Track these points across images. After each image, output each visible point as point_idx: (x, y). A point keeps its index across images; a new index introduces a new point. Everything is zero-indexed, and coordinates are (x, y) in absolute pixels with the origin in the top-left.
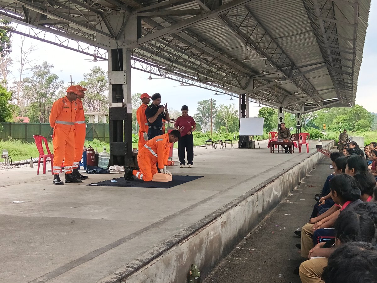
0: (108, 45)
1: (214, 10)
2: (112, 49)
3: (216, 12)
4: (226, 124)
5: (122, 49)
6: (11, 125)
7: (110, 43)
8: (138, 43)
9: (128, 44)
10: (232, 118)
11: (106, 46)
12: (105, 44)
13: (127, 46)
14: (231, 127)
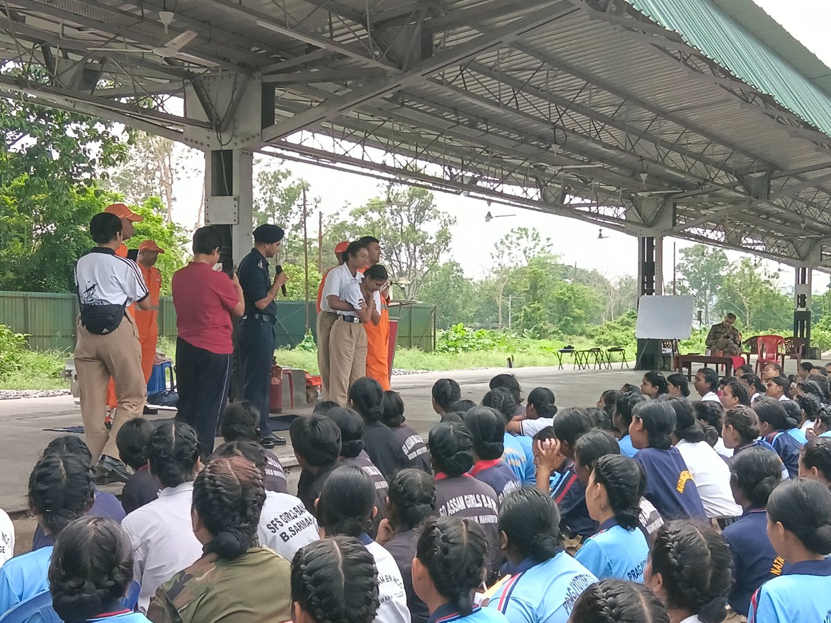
0: (206, 142)
1: (410, 69)
2: (212, 151)
3: (413, 73)
4: (747, 308)
5: (231, 151)
6: (165, 303)
7: (208, 138)
8: (262, 138)
9: (242, 141)
10: (761, 292)
11: (202, 144)
12: (199, 141)
13: (241, 145)
14: (760, 315)
